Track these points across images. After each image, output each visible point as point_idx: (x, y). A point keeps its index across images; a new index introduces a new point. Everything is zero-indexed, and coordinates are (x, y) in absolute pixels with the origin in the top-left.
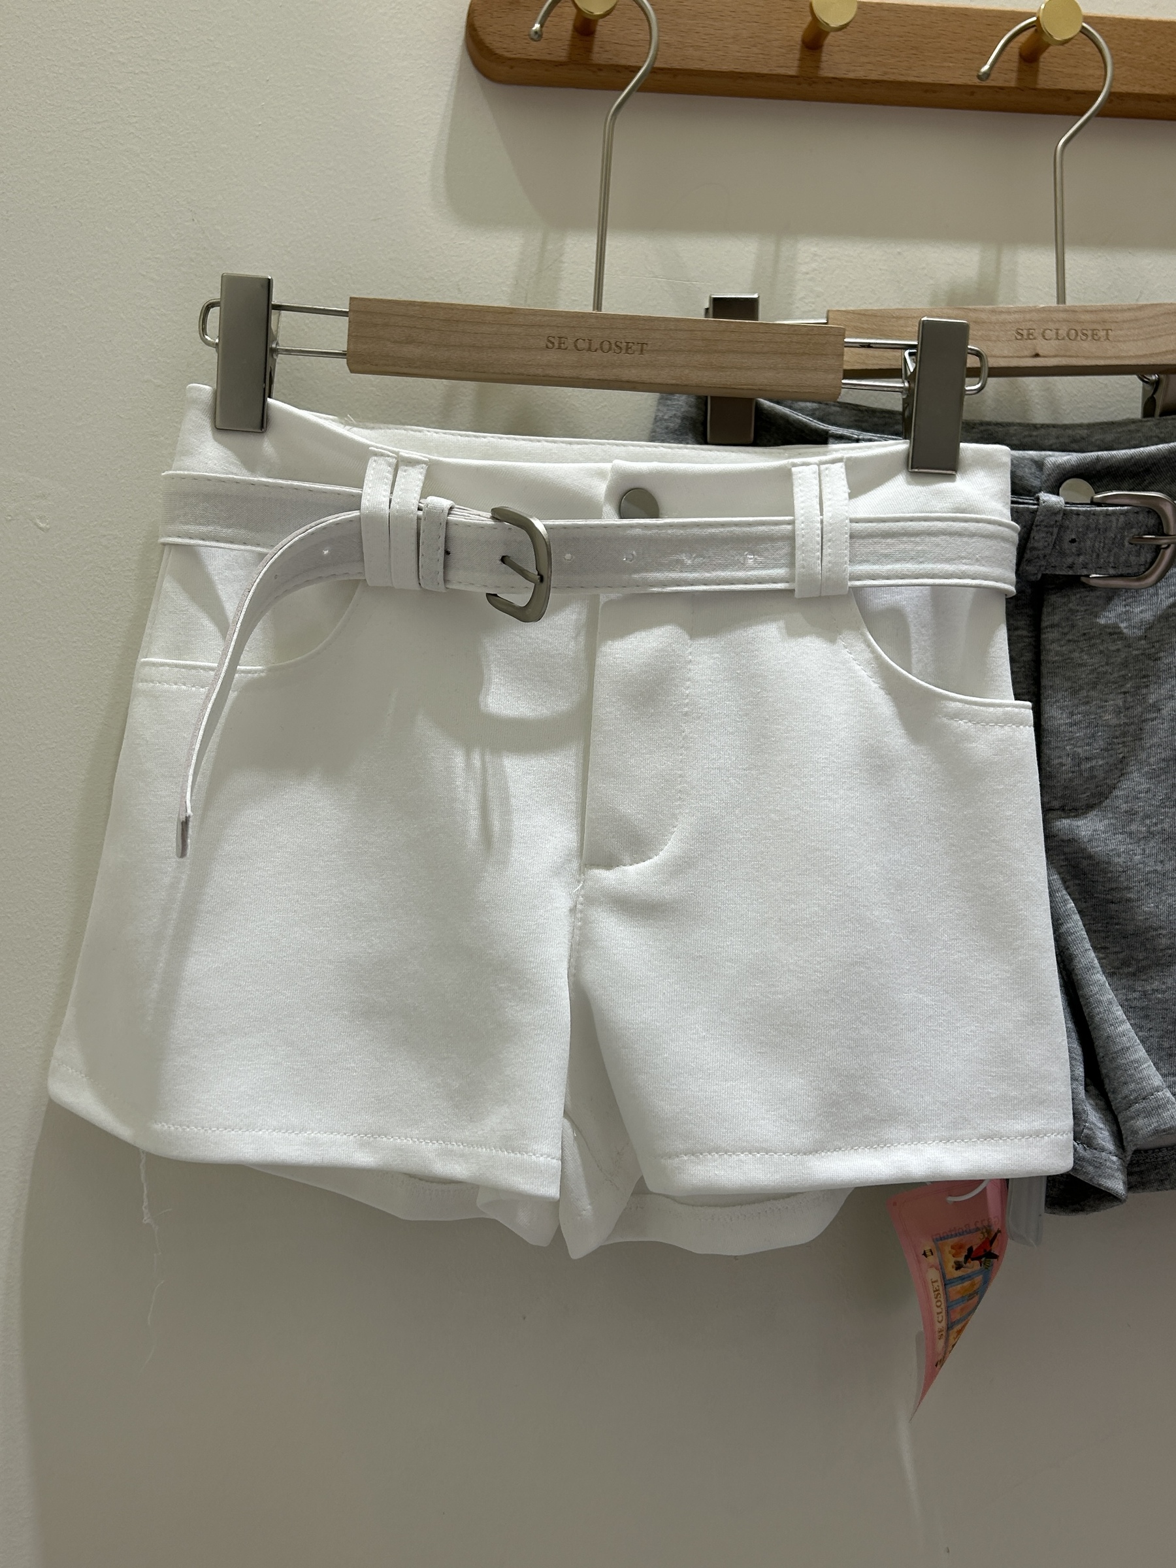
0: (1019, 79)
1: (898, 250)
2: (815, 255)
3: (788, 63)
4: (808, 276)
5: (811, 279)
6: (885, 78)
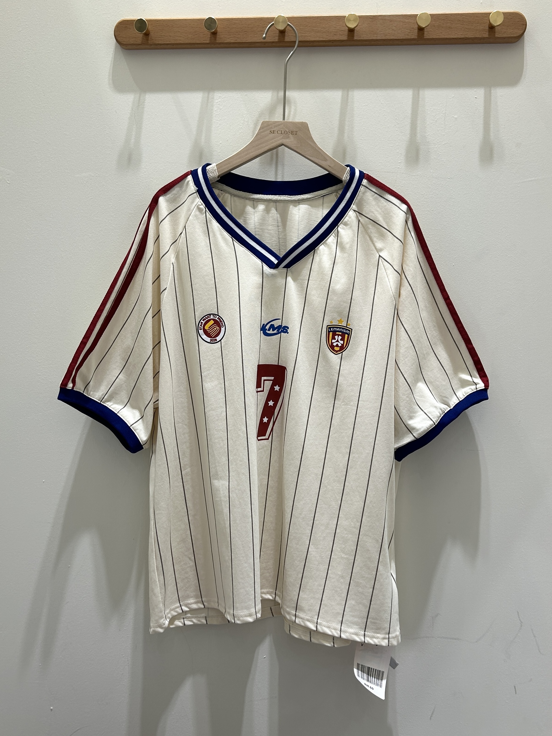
0: (279, 39)
2: (220, 97)
4: (218, 103)
5: (219, 104)
6: (236, 42)
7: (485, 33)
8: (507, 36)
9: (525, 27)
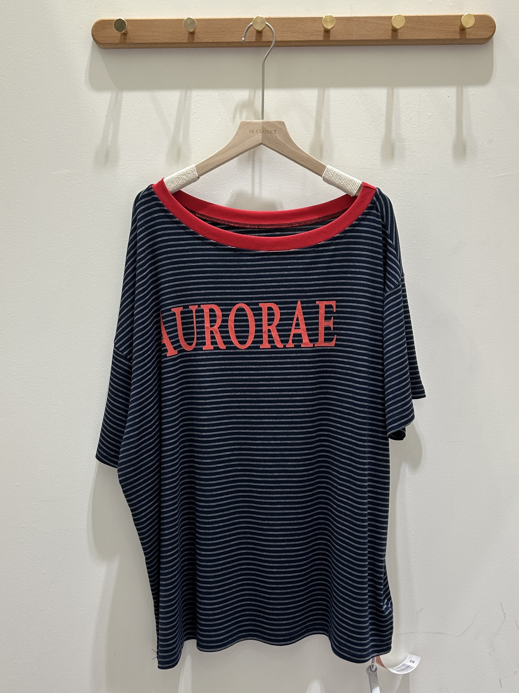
0: (256, 39)
1: (223, 92)
3: (185, 39)
5: (197, 102)
6: (214, 41)
7: (456, 34)
8: (477, 37)
9: (494, 29)
